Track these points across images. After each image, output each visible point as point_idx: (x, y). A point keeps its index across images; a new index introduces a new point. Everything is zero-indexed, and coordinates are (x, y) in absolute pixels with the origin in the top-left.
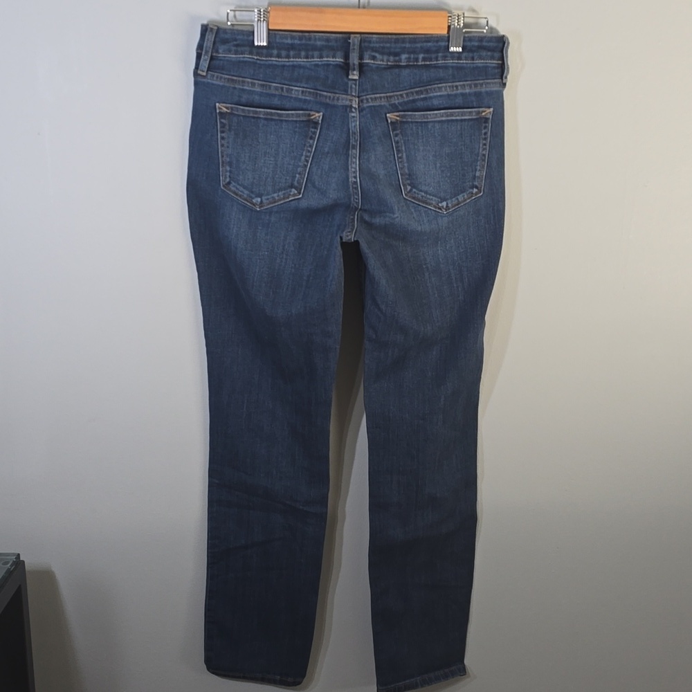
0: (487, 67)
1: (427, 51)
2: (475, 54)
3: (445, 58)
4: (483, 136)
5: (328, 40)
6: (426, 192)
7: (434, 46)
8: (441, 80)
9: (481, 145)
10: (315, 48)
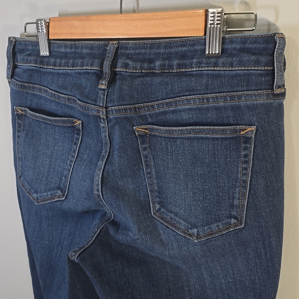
1: (183, 56)
2: (235, 59)
3: (199, 64)
4: (243, 160)
5: (92, 48)
6: (176, 214)
7: (190, 51)
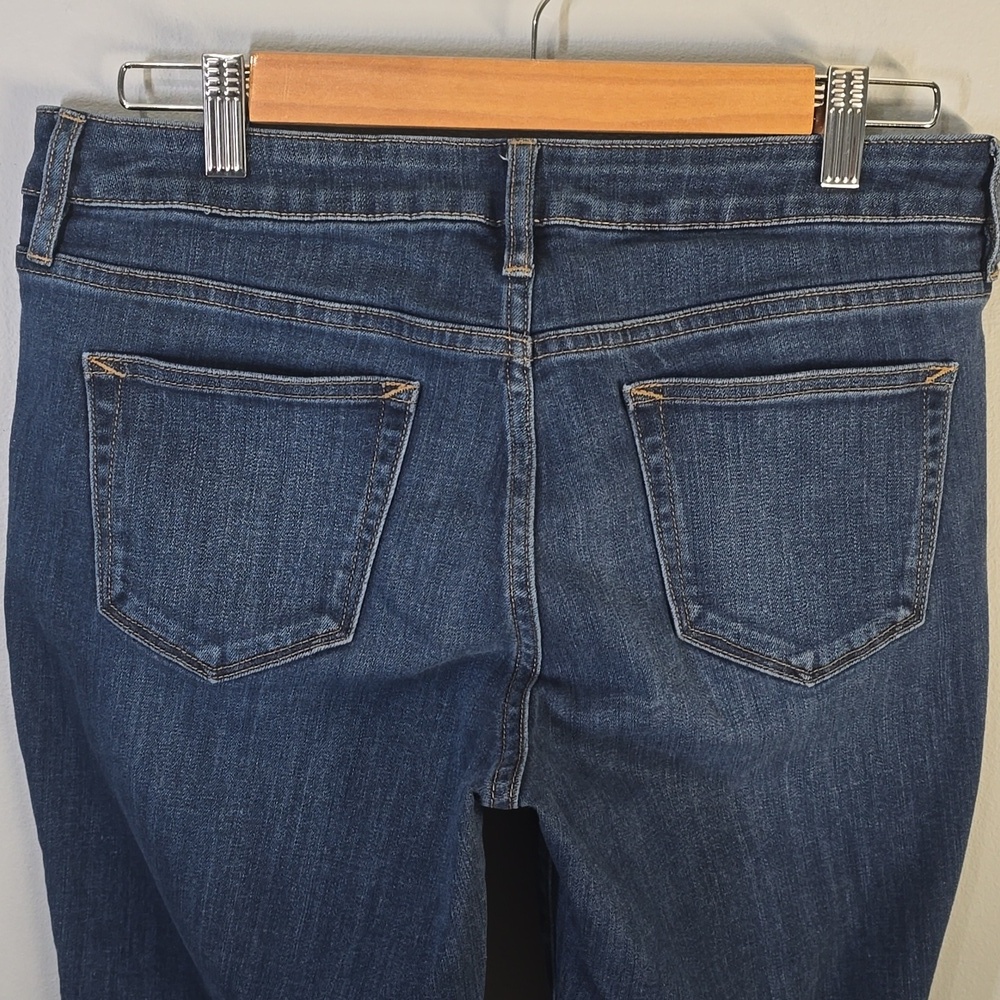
0: (937, 236)
1: (752, 188)
2: (902, 195)
3: (805, 207)
4: (929, 449)
5: (436, 156)
6: (749, 623)
7: (772, 173)
8: (795, 278)
9: (921, 475)
10: (394, 181)
